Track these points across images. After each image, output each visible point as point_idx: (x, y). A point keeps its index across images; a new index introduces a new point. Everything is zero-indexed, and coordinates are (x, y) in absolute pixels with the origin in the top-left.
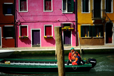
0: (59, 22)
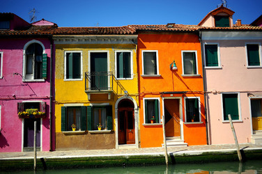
0: (16, 99)
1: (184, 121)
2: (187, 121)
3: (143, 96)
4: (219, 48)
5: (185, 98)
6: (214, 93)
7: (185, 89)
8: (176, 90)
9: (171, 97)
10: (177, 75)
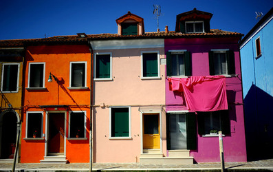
1: (67, 137)
2: (71, 137)
3: (27, 110)
4: (111, 58)
5: (70, 112)
6: (102, 107)
7: (70, 103)
8: (61, 103)
9: (56, 111)
10: (63, 88)
